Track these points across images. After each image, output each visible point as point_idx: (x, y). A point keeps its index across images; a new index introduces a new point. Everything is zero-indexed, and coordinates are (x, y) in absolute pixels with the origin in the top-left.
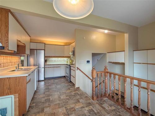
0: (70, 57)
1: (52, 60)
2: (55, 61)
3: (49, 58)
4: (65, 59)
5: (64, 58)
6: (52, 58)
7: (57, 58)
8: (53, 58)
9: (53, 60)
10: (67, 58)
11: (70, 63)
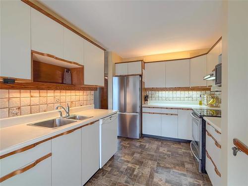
0: (209, 89)
1: (160, 95)
2: (167, 99)
3: (153, 92)
4: (195, 94)
5: (191, 92)
6: (160, 92)
7: (171, 92)
8: (164, 92)
9: (164, 95)
10: (199, 93)
11: (212, 105)
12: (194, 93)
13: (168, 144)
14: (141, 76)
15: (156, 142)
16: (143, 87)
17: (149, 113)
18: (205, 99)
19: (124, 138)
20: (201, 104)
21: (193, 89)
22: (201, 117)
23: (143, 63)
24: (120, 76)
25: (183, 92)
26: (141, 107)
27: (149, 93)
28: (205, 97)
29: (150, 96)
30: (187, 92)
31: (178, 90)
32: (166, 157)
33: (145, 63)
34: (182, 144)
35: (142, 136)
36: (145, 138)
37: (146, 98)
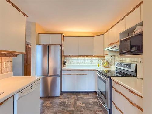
12: (95, 59)
13: (82, 96)
14: (61, 46)
15: (73, 96)
16: (62, 55)
17: (67, 74)
18: (101, 62)
19: (46, 97)
20: (98, 66)
21: (95, 56)
22: (109, 77)
23: (63, 36)
24: (43, 45)
25: (88, 58)
26: (61, 70)
27: (67, 59)
28: (101, 61)
29: (67, 61)
30: (90, 58)
31: (86, 57)
32: (83, 109)
33: (64, 36)
34: (90, 94)
35: (62, 93)
36: (64, 94)
37: (65, 63)
